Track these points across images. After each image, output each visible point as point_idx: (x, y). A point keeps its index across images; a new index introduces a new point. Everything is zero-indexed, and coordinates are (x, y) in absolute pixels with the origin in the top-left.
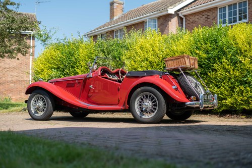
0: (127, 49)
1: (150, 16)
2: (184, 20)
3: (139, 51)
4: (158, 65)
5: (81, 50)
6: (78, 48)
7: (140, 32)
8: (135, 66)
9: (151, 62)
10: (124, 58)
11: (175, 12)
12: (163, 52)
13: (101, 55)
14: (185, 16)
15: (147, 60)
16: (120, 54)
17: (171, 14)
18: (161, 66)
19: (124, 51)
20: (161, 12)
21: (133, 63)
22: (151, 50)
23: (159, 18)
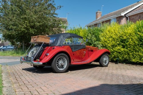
0: (102, 32)
1: (113, 17)
2: (128, 18)
3: (108, 33)
4: (117, 40)
5: (81, 33)
6: (79, 32)
7: (108, 23)
8: (106, 40)
9: (114, 38)
10: (100, 36)
11: (124, 15)
12: (120, 33)
13: (90, 35)
14: (129, 16)
15: (112, 37)
16: (98, 34)
17: (122, 16)
18: (119, 40)
19: (100, 33)
20: (118, 15)
21: (104, 38)
22: (114, 32)
23: (117, 18)
